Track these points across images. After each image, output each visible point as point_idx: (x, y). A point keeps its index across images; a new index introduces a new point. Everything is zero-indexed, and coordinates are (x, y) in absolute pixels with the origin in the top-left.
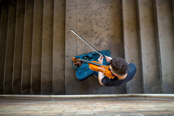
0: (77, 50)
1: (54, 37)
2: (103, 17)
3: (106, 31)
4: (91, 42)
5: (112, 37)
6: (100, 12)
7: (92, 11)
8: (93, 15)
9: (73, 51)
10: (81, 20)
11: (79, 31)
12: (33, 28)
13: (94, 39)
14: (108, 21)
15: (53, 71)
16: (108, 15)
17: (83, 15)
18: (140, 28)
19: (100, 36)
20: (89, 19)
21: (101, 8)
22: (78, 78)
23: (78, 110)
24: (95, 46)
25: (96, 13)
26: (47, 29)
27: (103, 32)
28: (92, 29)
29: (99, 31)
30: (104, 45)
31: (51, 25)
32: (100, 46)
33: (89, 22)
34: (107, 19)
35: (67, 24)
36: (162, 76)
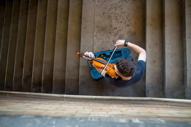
0: (93, 47)
1: (69, 31)
2: (124, 11)
3: (126, 27)
4: (109, 39)
5: (133, 34)
6: (121, 6)
7: (112, 5)
8: (112, 9)
9: (89, 48)
10: (99, 14)
11: (96, 27)
12: (47, 21)
13: (112, 35)
14: (129, 16)
15: (66, 69)
16: (129, 10)
17: (101, 9)
18: (165, 26)
19: (120, 33)
20: (108, 13)
21: (122, 2)
22: (93, 78)
23: (92, 111)
25: (116, 7)
26: (62, 22)
27: (123, 28)
28: (111, 25)
29: (119, 27)
31: (66, 19)
33: (107, 16)
34: (129, 14)
35: (84, 18)
36: (187, 80)
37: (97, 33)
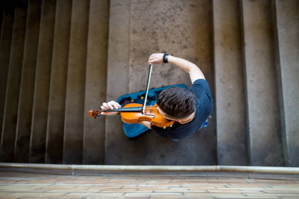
0: (128, 84)
1: (88, 60)
2: (178, 24)
3: (181, 50)
6: (172, 16)
7: (158, 15)
8: (158, 20)
10: (136, 30)
11: (133, 51)
12: (54, 45)
14: (186, 32)
15: (85, 123)
16: (186, 22)
17: (140, 21)
18: (244, 45)
20: (152, 28)
21: (174, 9)
22: (127, 135)
24: (162, 76)
25: (164, 18)
27: (176, 52)
28: (157, 47)
29: (169, 50)
30: (178, 75)
32: (170, 78)
33: (151, 33)
34: (185, 29)
35: (112, 38)
36: (285, 134)
37: (133, 61)
